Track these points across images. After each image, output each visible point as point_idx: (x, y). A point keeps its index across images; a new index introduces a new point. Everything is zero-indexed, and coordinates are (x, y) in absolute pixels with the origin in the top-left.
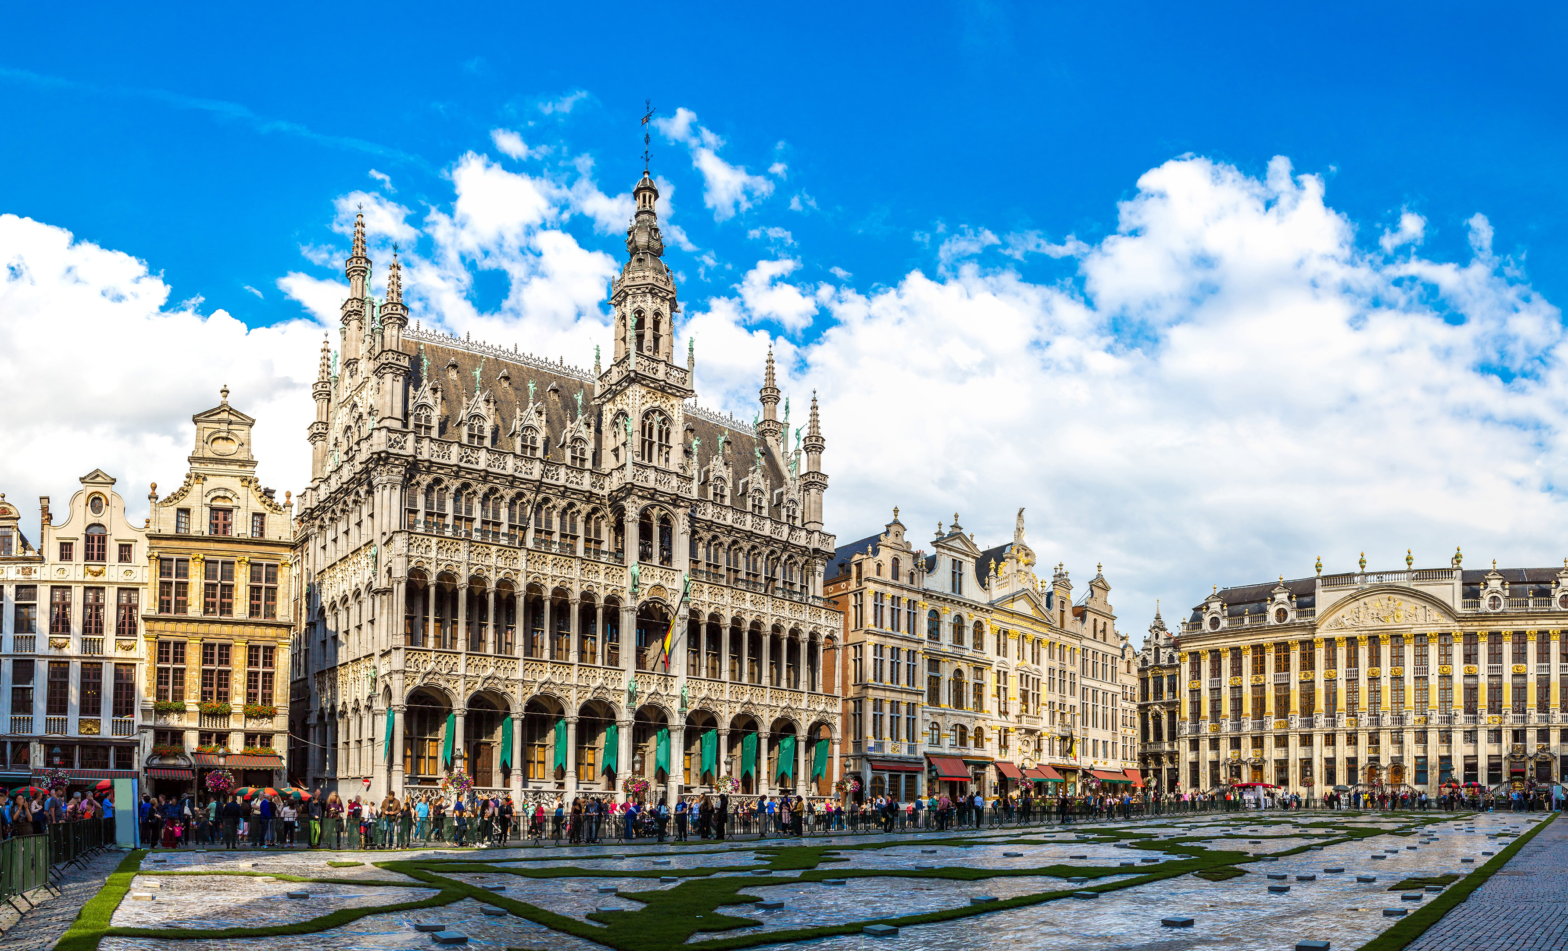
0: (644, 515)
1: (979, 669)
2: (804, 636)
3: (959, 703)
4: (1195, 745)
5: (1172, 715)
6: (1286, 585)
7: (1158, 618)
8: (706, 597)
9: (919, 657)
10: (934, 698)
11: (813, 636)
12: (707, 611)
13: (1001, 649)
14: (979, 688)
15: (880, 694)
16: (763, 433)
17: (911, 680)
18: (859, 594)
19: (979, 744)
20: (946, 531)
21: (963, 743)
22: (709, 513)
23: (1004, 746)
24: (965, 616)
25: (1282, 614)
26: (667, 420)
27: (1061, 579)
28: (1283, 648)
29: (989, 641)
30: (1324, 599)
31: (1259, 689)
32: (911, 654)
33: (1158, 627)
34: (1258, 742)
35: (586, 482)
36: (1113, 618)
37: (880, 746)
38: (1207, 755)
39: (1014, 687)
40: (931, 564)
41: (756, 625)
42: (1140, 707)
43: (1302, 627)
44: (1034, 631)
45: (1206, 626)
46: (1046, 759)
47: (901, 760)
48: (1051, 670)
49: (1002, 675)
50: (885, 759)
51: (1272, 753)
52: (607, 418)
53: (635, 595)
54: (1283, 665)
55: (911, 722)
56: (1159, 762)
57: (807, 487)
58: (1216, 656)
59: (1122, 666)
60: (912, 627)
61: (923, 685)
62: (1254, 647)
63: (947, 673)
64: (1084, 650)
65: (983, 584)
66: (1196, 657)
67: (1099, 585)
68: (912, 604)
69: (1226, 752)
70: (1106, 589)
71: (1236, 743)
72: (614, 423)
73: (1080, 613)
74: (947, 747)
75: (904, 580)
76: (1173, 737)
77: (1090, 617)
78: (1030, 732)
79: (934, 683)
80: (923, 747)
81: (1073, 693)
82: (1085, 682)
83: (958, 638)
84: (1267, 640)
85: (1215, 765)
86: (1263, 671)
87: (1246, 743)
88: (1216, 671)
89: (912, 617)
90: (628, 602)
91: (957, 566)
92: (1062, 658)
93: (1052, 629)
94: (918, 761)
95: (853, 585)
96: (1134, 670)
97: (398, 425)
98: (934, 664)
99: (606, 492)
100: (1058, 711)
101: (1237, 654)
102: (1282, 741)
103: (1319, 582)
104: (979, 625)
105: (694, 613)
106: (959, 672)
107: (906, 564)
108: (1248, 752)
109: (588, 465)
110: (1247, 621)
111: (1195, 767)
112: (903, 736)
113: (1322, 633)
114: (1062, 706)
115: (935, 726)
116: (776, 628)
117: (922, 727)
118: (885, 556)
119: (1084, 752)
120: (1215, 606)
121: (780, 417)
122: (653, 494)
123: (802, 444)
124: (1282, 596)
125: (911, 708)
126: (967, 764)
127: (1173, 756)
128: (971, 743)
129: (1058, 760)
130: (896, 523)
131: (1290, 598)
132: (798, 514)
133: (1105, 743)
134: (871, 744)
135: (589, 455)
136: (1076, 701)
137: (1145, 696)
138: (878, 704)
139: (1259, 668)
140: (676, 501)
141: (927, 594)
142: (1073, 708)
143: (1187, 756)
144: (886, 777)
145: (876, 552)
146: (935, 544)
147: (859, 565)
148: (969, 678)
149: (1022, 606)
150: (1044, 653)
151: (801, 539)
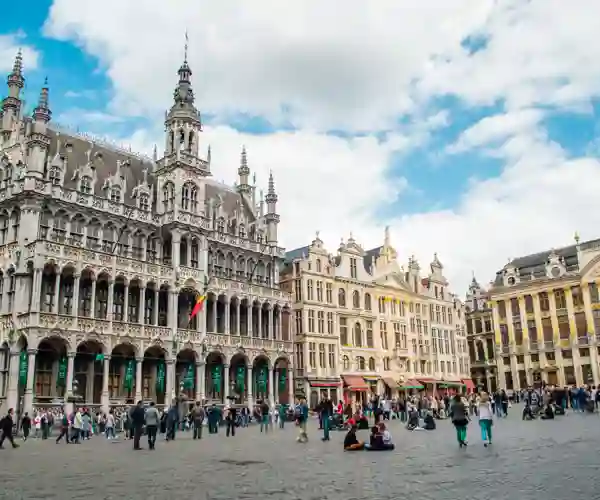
0: (184, 240)
1: (370, 322)
2: (271, 307)
3: (359, 343)
4: (507, 361)
5: (490, 342)
6: (557, 252)
7: (474, 281)
8: (217, 286)
9: (334, 317)
10: (344, 341)
11: (276, 307)
12: (217, 294)
13: (382, 309)
14: (370, 333)
15: (312, 340)
16: (240, 191)
17: (330, 330)
18: (298, 281)
19: (372, 367)
20: (346, 242)
21: (362, 367)
22: (216, 237)
23: (387, 368)
24: (359, 291)
25: (556, 271)
26: (196, 188)
27: (413, 264)
28: (560, 292)
29: (374, 304)
30: (584, 258)
31: (547, 321)
32: (330, 315)
33: (475, 286)
34: (550, 356)
35: (149, 219)
36: (446, 284)
37: (314, 371)
38: (516, 367)
39: (391, 332)
40: (338, 261)
41: (245, 301)
42: (468, 338)
43: (571, 278)
44: (400, 297)
45: (506, 283)
46: (412, 375)
47: (327, 380)
48: (412, 319)
49: (383, 325)
50: (317, 379)
51: (561, 362)
52: (160, 184)
53: (177, 285)
54: (561, 303)
55: (332, 356)
56: (484, 373)
57: (268, 222)
58: (515, 301)
59: (455, 314)
60: (330, 299)
61: (337, 333)
62: (540, 294)
63: (351, 325)
64: (431, 306)
65: (368, 270)
66: (501, 304)
67: (436, 266)
68: (329, 285)
69: (529, 364)
70: (440, 267)
71: (535, 358)
72: (165, 187)
73: (427, 283)
74: (354, 370)
75: (324, 272)
76: (491, 356)
77: (433, 285)
78: (403, 359)
79: (344, 332)
80: (340, 371)
81: (426, 332)
82: (433, 326)
83: (356, 304)
84: (548, 288)
85: (522, 373)
86: (548, 309)
87: (543, 358)
88: (516, 312)
89: (329, 292)
90: (174, 289)
91: (353, 262)
92: (418, 311)
93: (411, 294)
94: (337, 380)
95: (294, 276)
96: (462, 314)
97: (40, 176)
98: (343, 320)
99: (160, 224)
100: (419, 345)
101: (528, 299)
102: (567, 354)
103: (578, 248)
104: (368, 296)
105: (211, 295)
106: (358, 324)
107: (325, 262)
108: (544, 363)
109: (149, 209)
110: (533, 278)
111: (509, 375)
112: (328, 364)
113: (586, 280)
114: (420, 342)
115: (346, 358)
116: (256, 303)
117: (338, 359)
118: (313, 258)
119: (436, 370)
120: (511, 270)
121: (250, 182)
122: (187, 227)
123: (264, 199)
124: (554, 260)
125: (331, 347)
126: (366, 380)
127: (493, 369)
128: (367, 368)
129: (420, 376)
130: (318, 239)
131: (560, 260)
132: (264, 237)
133: (448, 362)
134: (309, 370)
135: (149, 203)
136: (428, 337)
137: (470, 330)
138: (312, 346)
139: (545, 307)
140: (201, 231)
141: (337, 279)
142: (427, 342)
143: (502, 368)
144: (319, 389)
145: (307, 257)
146: (340, 250)
147: (297, 264)
148: (364, 327)
149: (392, 283)
150: (407, 309)
151: (267, 251)
